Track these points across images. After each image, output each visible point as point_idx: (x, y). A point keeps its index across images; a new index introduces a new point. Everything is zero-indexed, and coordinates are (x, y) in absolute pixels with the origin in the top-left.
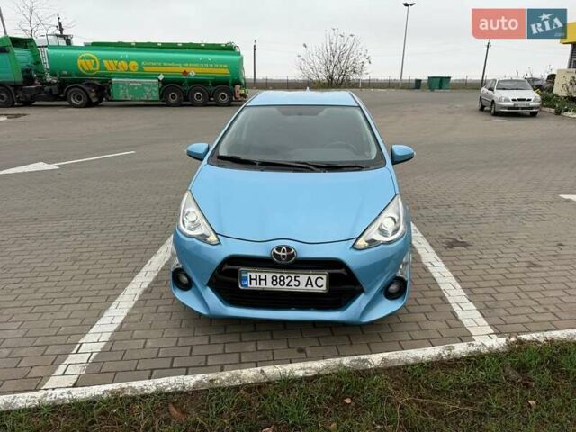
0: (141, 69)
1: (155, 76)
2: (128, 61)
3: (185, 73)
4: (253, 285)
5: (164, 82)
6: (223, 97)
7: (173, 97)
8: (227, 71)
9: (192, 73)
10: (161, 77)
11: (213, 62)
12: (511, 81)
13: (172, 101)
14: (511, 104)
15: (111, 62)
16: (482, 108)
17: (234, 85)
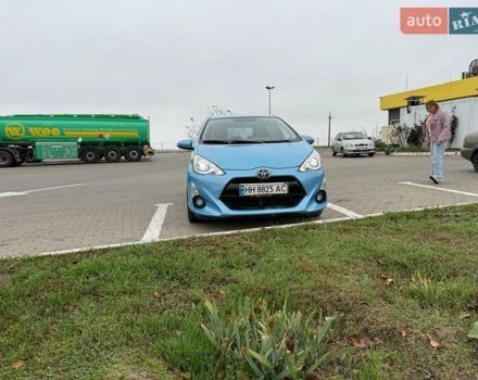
0: (62, 134)
1: (75, 139)
2: (51, 128)
3: (101, 136)
4: (247, 194)
5: (82, 144)
6: (134, 154)
7: (90, 156)
8: (136, 134)
9: (107, 136)
10: (80, 140)
11: (125, 127)
12: (352, 133)
13: (90, 159)
14: (355, 148)
15: (36, 129)
16: (335, 154)
17: (142, 145)
